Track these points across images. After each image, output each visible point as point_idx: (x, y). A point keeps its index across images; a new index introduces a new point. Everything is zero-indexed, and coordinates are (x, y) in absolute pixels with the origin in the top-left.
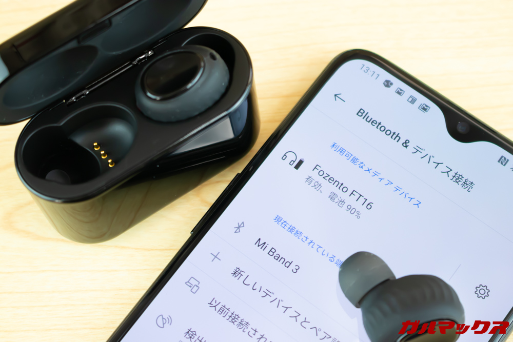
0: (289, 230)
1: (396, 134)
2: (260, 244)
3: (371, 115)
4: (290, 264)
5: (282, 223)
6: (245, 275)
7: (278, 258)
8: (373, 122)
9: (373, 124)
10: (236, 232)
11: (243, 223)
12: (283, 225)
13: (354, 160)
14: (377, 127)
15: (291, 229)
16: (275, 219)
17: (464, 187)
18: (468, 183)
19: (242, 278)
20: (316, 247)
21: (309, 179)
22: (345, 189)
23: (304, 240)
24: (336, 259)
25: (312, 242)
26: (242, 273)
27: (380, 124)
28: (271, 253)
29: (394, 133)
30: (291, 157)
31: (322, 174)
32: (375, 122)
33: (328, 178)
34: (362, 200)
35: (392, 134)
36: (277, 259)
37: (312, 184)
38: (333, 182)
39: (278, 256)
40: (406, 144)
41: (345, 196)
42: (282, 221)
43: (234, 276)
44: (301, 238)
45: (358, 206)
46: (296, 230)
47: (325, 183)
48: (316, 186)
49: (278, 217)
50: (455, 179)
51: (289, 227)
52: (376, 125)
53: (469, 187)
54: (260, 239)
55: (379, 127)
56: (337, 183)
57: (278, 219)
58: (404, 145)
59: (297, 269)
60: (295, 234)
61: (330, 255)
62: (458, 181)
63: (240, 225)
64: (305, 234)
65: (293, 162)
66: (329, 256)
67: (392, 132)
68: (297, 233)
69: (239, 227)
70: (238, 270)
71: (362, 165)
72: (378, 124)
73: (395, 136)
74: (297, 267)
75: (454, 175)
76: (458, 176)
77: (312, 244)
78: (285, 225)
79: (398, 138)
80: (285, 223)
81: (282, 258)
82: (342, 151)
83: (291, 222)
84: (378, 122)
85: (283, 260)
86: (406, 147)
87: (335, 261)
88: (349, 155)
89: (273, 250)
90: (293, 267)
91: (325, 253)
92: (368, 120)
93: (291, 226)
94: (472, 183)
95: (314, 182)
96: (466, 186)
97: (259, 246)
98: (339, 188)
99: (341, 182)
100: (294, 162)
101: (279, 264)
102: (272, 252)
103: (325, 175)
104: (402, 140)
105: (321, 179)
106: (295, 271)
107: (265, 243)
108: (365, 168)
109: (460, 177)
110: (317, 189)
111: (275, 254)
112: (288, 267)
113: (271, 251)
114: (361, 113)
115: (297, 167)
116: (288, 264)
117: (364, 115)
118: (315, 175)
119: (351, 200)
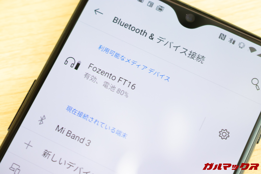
1: (144, 31)
2: (60, 129)
3: (124, 21)
4: (84, 140)
5: (73, 111)
6: (52, 154)
7: (74, 137)
8: (126, 25)
9: (126, 26)
10: (40, 124)
11: (44, 116)
12: (74, 113)
13: (117, 55)
14: (129, 29)
15: (80, 114)
16: (67, 109)
17: (198, 61)
18: (200, 57)
19: (51, 157)
20: (100, 124)
21: (87, 75)
22: (114, 78)
23: (90, 120)
24: (116, 130)
25: (96, 121)
26: (49, 153)
27: (130, 25)
28: (68, 135)
29: (142, 31)
30: (71, 61)
31: (95, 69)
32: (127, 25)
33: (100, 72)
34: (127, 83)
35: (140, 31)
36: (73, 138)
37: (90, 78)
38: (104, 74)
39: (74, 136)
40: (151, 37)
41: (115, 83)
42: (73, 110)
43: (45, 156)
44: (88, 119)
45: (125, 88)
46: (83, 114)
47: (99, 76)
48: (93, 79)
49: (69, 107)
50: (190, 56)
51: (78, 113)
52: (128, 27)
53: (202, 60)
54: (58, 126)
55: (130, 28)
56: (107, 74)
57: (69, 109)
58: (151, 38)
59: (89, 143)
60: (83, 117)
61: (111, 128)
62: (193, 57)
63: (42, 118)
64: (90, 116)
65: (73, 65)
66: (110, 129)
67: (141, 30)
68: (84, 116)
69: (42, 120)
70: (46, 151)
71: (123, 58)
72: (129, 26)
73: (143, 33)
74: (89, 142)
75: (189, 53)
76: (193, 53)
77: (97, 122)
78: (75, 112)
79: (145, 34)
80: (75, 111)
81: (77, 137)
82: (107, 50)
83: (79, 109)
84: (129, 24)
85: (78, 138)
86: (152, 39)
87: (116, 132)
88: (112, 52)
90: (86, 142)
91: (108, 127)
92: (122, 24)
93: (79, 112)
94: (203, 57)
95: (90, 76)
96: (200, 60)
97: (58, 131)
98: (110, 78)
99: (110, 73)
100: (74, 64)
101: (75, 142)
102: (69, 133)
103: (98, 70)
104: (149, 35)
105: (95, 74)
106: (88, 144)
107: (63, 128)
108: (126, 60)
109: (194, 54)
110: (94, 81)
111: (71, 135)
112: (82, 143)
113: (68, 133)
114: (116, 20)
115: (76, 68)
116: (82, 141)
117: (118, 21)
118: (90, 71)
119: (119, 85)
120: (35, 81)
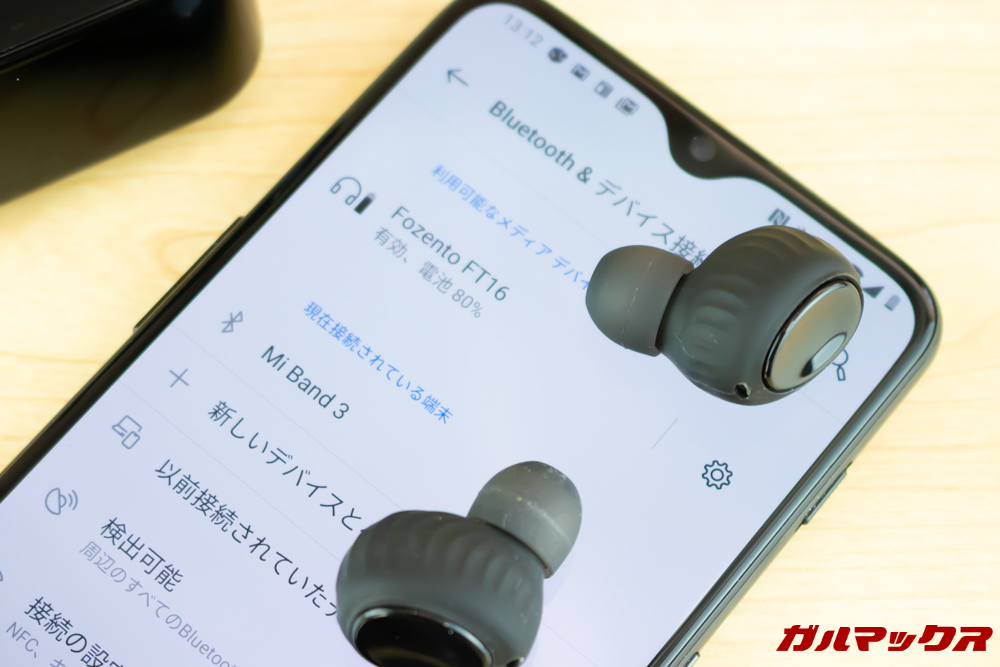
0: (334, 332)
1: (567, 154)
2: (275, 358)
3: (519, 116)
4: (331, 400)
5: (321, 318)
6: (235, 418)
7: (306, 387)
8: (521, 129)
9: (522, 132)
10: (224, 331)
11: (241, 314)
12: (322, 323)
13: (478, 202)
14: (529, 139)
15: (338, 331)
16: (307, 310)
19: (230, 423)
20: (385, 368)
21: (382, 234)
22: (454, 259)
23: (361, 354)
24: (424, 395)
25: (378, 358)
26: (229, 413)
27: (535, 132)
28: (293, 377)
29: (562, 153)
30: (349, 188)
31: (409, 224)
32: (526, 129)
33: (420, 234)
34: (486, 281)
35: (558, 154)
36: (304, 390)
37: (389, 244)
38: (431, 243)
39: (307, 383)
40: (584, 175)
41: (453, 272)
42: (321, 315)
43: (214, 417)
44: (356, 349)
45: (479, 292)
46: (347, 334)
47: (414, 244)
48: (397, 249)
49: (313, 306)
50: (678, 248)
51: (334, 326)
52: (528, 136)
54: (272, 348)
55: (533, 139)
56: (438, 245)
57: (313, 310)
58: (582, 176)
59: (343, 412)
60: (345, 341)
61: (413, 387)
62: (684, 252)
63: (234, 316)
64: (365, 342)
65: (352, 199)
66: (411, 388)
67: (559, 150)
68: (349, 338)
69: (232, 321)
70: (222, 406)
71: (492, 212)
72: (531, 133)
73: (563, 159)
74: (344, 408)
75: (677, 240)
76: (686, 243)
77: (378, 363)
78: (327, 323)
79: (568, 163)
80: (327, 319)
81: (315, 387)
82: (454, 182)
83: (338, 317)
84: (532, 129)
85: (316, 391)
86: (585, 180)
87: (422, 399)
88: (466, 191)
89: (298, 371)
90: (335, 406)
91: (404, 382)
92: (512, 124)
93: (338, 325)
95: (391, 240)
97: (269, 361)
98: (443, 255)
99: (446, 244)
100: (355, 198)
101: (308, 399)
102: (296, 373)
103: (416, 228)
104: (578, 168)
105: (406, 236)
106: (339, 414)
107: (282, 356)
108: (499, 218)
109: (690, 246)
110: (399, 254)
111: (301, 379)
112: (325, 406)
113: (293, 371)
114: (498, 109)
115: (360, 208)
116: (325, 401)
117: (504, 113)
118: (395, 227)
119: (464, 281)
120: (239, 219)
